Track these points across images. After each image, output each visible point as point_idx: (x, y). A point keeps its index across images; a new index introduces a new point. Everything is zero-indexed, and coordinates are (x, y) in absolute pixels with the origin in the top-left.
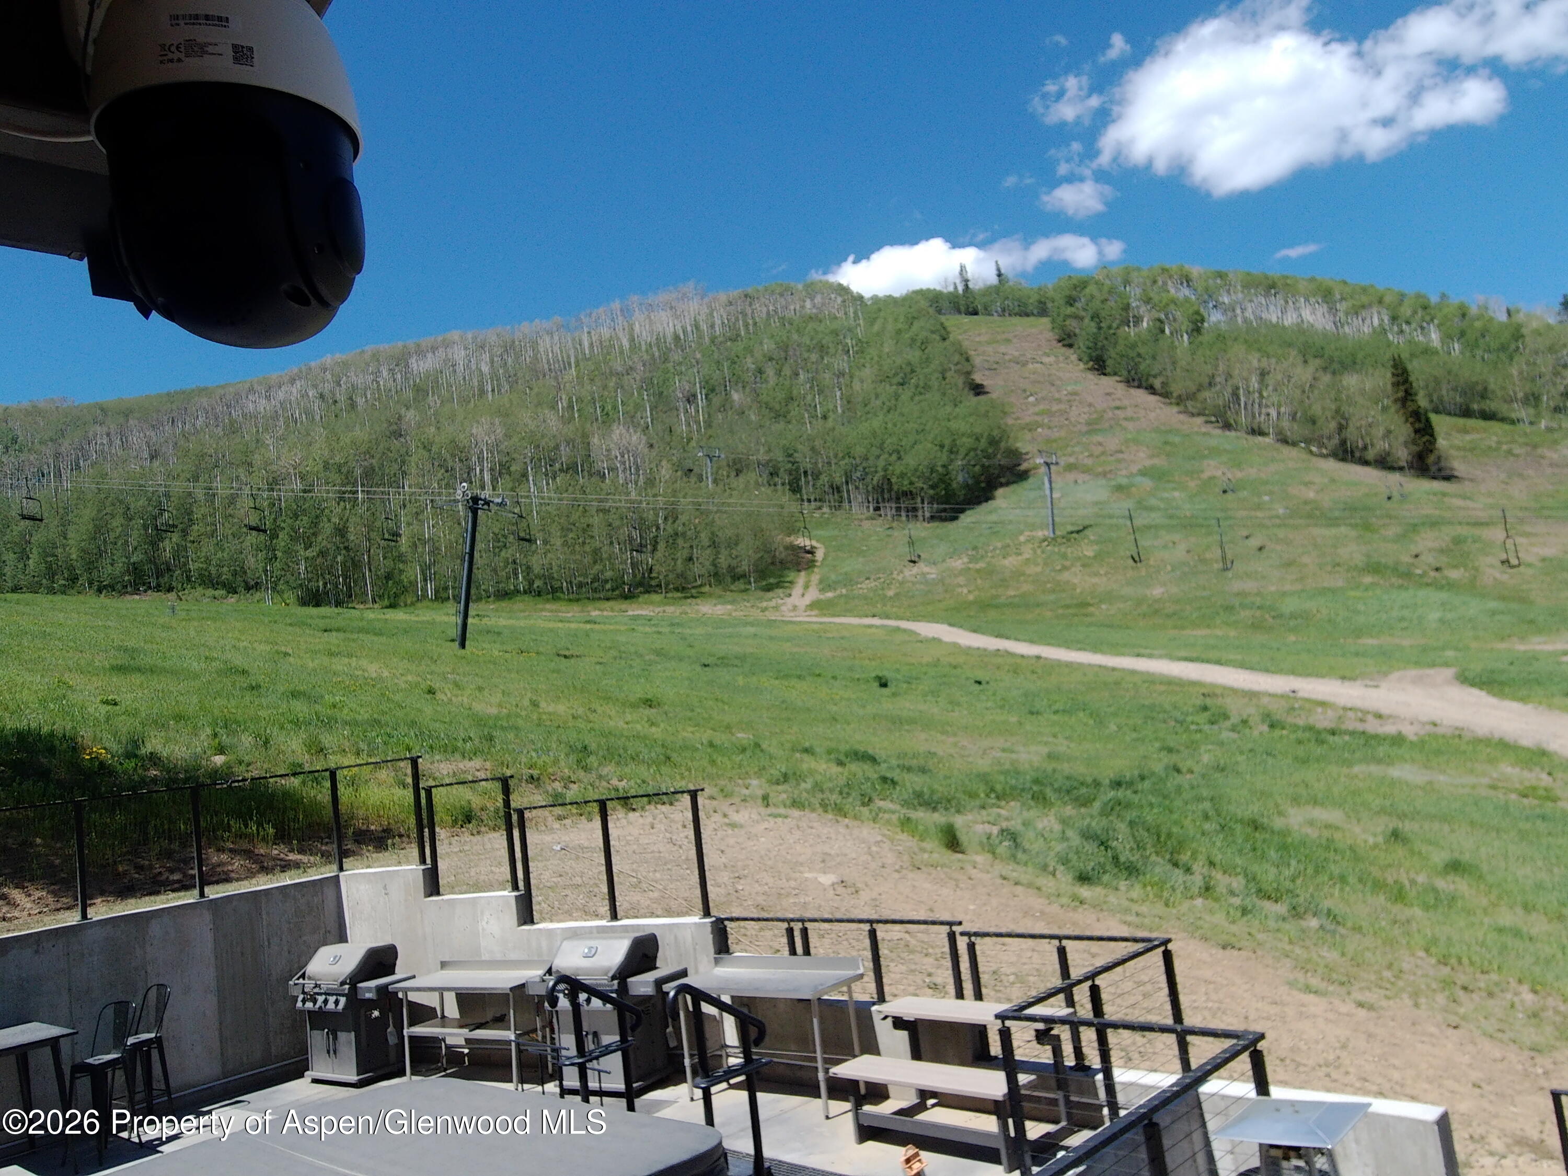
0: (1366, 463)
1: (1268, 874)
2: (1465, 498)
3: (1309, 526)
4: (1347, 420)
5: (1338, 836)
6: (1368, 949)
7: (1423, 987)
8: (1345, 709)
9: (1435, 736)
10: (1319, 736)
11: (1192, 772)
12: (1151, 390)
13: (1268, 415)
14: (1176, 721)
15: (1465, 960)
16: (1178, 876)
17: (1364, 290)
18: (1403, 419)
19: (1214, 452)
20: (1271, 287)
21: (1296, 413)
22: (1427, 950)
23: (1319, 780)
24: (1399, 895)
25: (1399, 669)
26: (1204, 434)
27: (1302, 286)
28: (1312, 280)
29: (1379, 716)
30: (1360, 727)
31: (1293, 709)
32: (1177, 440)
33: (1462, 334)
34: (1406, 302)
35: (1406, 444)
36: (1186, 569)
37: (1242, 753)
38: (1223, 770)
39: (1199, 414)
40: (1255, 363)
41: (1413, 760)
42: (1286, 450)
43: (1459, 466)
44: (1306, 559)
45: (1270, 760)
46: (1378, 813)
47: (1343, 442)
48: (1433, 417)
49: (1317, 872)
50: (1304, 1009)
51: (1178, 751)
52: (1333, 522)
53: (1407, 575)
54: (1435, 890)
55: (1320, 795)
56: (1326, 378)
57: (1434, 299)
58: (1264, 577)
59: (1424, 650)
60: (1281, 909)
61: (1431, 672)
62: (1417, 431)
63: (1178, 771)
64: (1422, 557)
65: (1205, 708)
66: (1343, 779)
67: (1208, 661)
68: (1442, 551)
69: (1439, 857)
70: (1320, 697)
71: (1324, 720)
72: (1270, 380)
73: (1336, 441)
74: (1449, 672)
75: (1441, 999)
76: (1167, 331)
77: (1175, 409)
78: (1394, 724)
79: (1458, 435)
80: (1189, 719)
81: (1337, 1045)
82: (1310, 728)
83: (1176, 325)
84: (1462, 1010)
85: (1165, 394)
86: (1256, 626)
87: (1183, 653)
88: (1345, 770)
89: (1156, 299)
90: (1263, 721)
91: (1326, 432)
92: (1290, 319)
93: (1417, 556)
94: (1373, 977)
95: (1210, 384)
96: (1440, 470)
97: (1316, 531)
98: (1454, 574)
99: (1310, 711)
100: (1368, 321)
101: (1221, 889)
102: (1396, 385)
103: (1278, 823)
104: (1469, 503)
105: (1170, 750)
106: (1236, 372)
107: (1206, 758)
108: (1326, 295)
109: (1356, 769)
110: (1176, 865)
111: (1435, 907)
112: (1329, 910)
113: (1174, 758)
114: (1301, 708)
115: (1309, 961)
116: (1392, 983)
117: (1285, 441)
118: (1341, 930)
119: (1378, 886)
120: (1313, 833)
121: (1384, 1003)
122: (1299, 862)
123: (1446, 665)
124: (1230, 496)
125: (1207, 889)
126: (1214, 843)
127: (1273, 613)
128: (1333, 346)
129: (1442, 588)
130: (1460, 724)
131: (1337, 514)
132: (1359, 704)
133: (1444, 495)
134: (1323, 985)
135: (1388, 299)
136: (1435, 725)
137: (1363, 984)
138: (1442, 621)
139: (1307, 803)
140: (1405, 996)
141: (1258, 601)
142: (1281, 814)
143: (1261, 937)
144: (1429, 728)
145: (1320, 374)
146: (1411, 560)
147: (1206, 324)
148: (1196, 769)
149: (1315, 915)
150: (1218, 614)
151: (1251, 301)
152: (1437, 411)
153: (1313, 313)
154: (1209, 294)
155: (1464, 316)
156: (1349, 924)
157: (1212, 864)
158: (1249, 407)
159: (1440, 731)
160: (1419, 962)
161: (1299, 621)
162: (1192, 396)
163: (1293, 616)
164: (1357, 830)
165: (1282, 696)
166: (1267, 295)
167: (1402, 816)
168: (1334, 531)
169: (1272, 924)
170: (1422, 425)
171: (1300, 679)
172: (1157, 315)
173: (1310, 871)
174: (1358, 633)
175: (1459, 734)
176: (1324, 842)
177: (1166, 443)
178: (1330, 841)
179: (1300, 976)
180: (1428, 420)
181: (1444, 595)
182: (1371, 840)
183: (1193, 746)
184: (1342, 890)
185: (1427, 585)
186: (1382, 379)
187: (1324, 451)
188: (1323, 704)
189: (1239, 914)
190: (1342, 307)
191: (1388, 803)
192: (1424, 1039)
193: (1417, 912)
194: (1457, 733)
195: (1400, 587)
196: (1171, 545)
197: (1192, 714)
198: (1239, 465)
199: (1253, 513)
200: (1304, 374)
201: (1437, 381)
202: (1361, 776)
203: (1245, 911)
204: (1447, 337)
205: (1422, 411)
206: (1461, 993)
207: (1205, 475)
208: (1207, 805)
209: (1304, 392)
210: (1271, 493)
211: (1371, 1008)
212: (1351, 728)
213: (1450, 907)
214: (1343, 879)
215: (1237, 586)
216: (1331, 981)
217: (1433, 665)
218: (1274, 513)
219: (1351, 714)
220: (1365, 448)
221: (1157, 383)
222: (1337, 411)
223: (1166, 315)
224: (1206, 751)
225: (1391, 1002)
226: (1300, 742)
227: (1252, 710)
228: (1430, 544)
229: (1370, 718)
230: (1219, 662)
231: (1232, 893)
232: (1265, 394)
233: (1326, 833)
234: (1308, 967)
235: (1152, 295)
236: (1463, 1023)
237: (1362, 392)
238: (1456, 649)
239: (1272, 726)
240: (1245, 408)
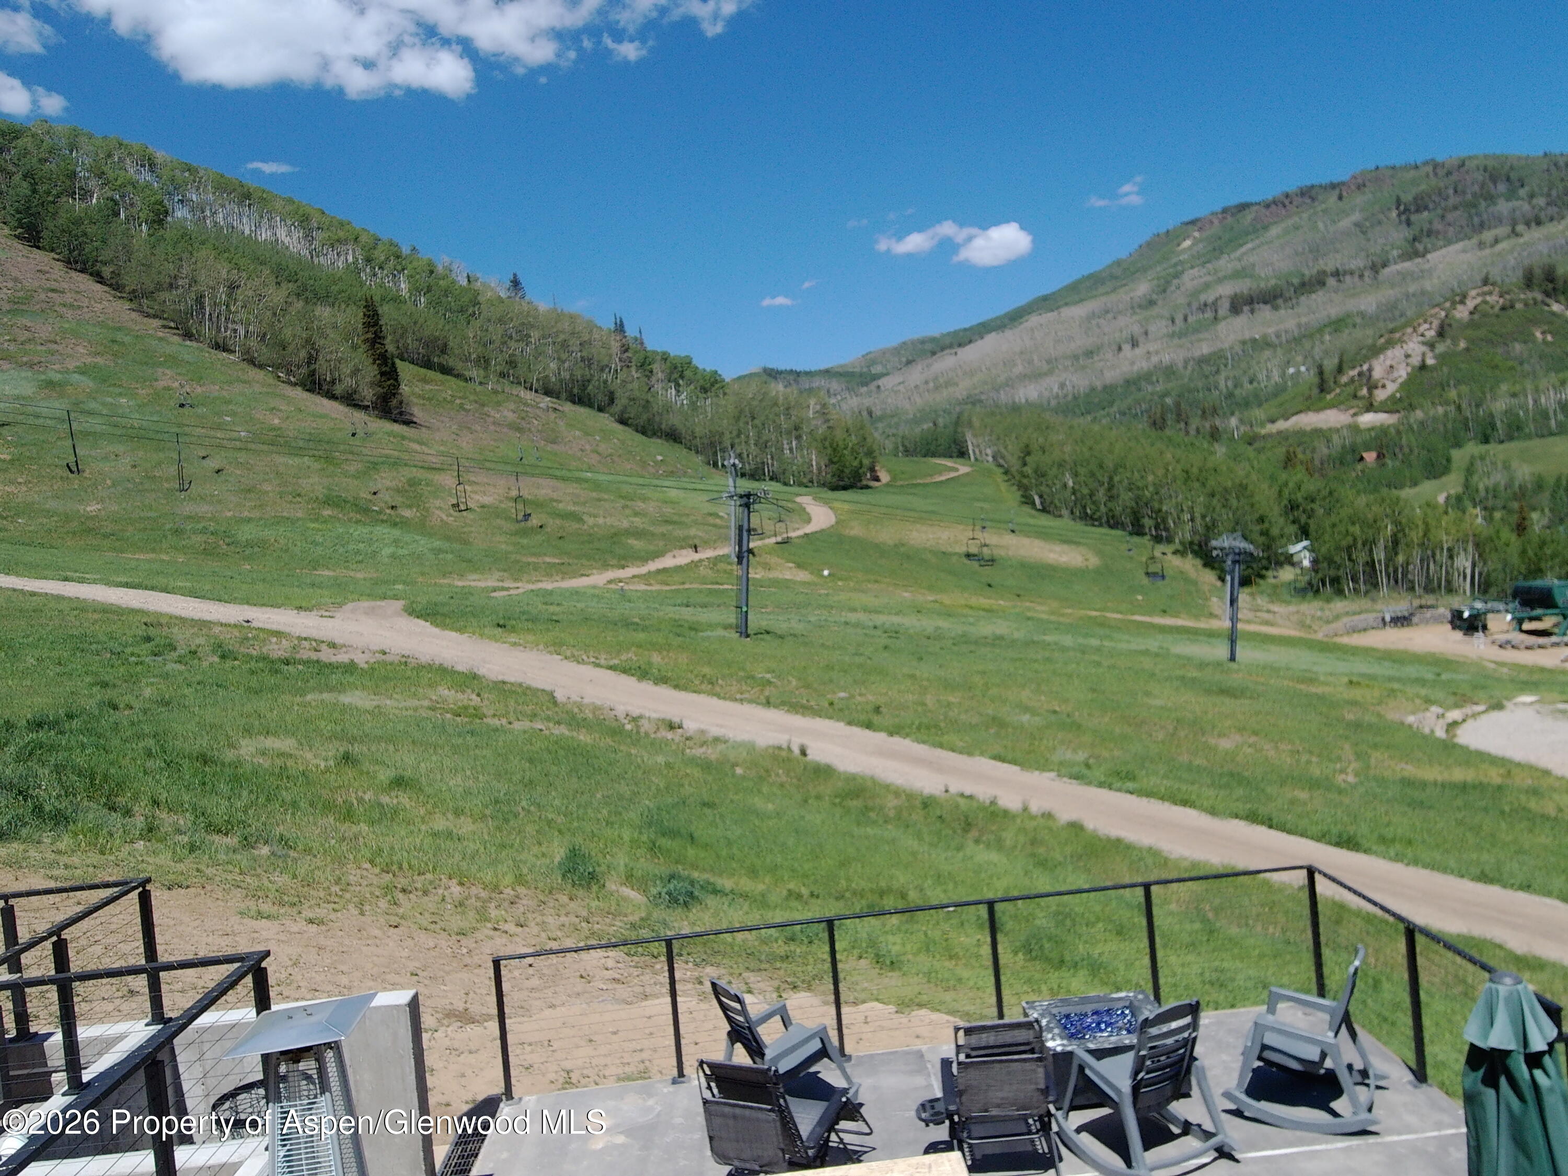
0: (333, 397)
1: (218, 808)
2: (421, 443)
3: (272, 452)
4: (317, 352)
5: (290, 763)
6: (318, 868)
7: (368, 895)
8: (300, 638)
9: (385, 663)
10: (275, 666)
11: (131, 708)
12: (99, 278)
13: (235, 331)
14: (112, 653)
15: (405, 865)
16: (115, 818)
17: (342, 224)
18: (371, 360)
19: (173, 361)
20: (245, 197)
21: (265, 335)
22: (371, 862)
23: (271, 710)
24: (348, 815)
25: (353, 600)
26: (161, 339)
27: (278, 205)
28: (290, 201)
29: (333, 645)
30: (314, 656)
31: (247, 639)
32: (127, 339)
33: (429, 289)
34: (380, 247)
35: (372, 384)
36: (130, 486)
37: (189, 685)
38: (167, 704)
39: (155, 316)
40: (224, 273)
41: (364, 688)
42: (254, 374)
43: (418, 413)
44: (267, 487)
45: (221, 692)
46: (330, 738)
47: (313, 373)
48: (397, 361)
49: (268, 800)
50: (256, 935)
51: (114, 686)
52: (297, 452)
53: (366, 511)
54: (380, 805)
55: (273, 725)
56: (299, 305)
57: (405, 250)
58: (220, 502)
59: (376, 583)
60: (232, 841)
61: (383, 603)
62: (382, 374)
63: (115, 708)
64: (379, 495)
65: (148, 639)
66: (296, 708)
67: (152, 589)
68: (398, 491)
69: (384, 775)
70: (274, 627)
71: (277, 649)
72: (240, 294)
73: (304, 371)
74: (400, 604)
75: (383, 904)
76: (122, 216)
77: (127, 305)
78: (346, 653)
79: (419, 384)
80: (129, 650)
81: (290, 963)
82: (264, 658)
83: (134, 211)
84: (401, 911)
85: (117, 287)
86: (208, 552)
87: (123, 579)
88: (298, 699)
89: (111, 175)
90: (214, 652)
91: (295, 360)
92: (264, 235)
93: (375, 493)
94: (322, 894)
95: (171, 285)
96: (401, 413)
97: (280, 459)
98: (407, 513)
99: (264, 640)
100: (342, 258)
101: (166, 828)
102: (367, 325)
103: (229, 755)
104: (426, 450)
105: (105, 685)
106: (202, 278)
107: (148, 692)
108: (304, 221)
109: (309, 697)
110: (113, 808)
111: (380, 820)
112: (281, 836)
113: (110, 693)
114: (254, 638)
115: (259, 888)
116: (341, 897)
117: (252, 362)
118: (292, 853)
119: (328, 807)
120: (266, 763)
121: (333, 916)
122: (251, 792)
123: (396, 597)
124: (186, 410)
125: (150, 830)
126: (158, 782)
127: (227, 540)
128: (306, 274)
129: (395, 525)
130: (406, 653)
131: (301, 444)
132: (314, 634)
133: (403, 438)
134: (274, 910)
135: (363, 238)
136: (385, 653)
137: (312, 902)
138: (393, 556)
139: (260, 733)
140: (351, 906)
141: (212, 526)
142: (232, 746)
143: (210, 871)
144: (379, 657)
145: (293, 299)
146: (370, 497)
147: (169, 219)
148: (137, 705)
149: (266, 842)
150: (165, 536)
151: (223, 206)
152: (402, 359)
153: (289, 234)
154: (177, 187)
155: (432, 272)
156: (301, 847)
157: (156, 803)
158: (214, 319)
159: (388, 658)
160: (365, 873)
161: (256, 549)
162: (149, 295)
163: (249, 544)
164: (309, 756)
165: (235, 626)
166: (240, 204)
167: (353, 740)
168: (297, 460)
169: (222, 857)
170: (387, 369)
171: (255, 609)
172: (109, 194)
173: (262, 800)
174: (315, 564)
175: (405, 661)
176: (277, 771)
177: (114, 341)
178: (284, 768)
179: (252, 904)
180: (393, 364)
181: (396, 532)
182: (323, 765)
183: (132, 679)
184: (293, 814)
185: (382, 521)
186: (354, 317)
187: (292, 379)
188: (278, 634)
189: (186, 852)
190: (319, 236)
191: (339, 728)
192: (369, 942)
193: (364, 827)
194: (404, 660)
195: (358, 522)
196: (113, 457)
197: (132, 645)
198: (199, 380)
199: (212, 433)
200: (277, 296)
201: (405, 330)
202: (313, 704)
203: (192, 848)
204: (416, 290)
205: (388, 355)
206: (401, 895)
207: (161, 384)
208: (151, 742)
209: (275, 314)
210: (233, 414)
211: (321, 922)
212: (305, 657)
213: (393, 820)
214: (294, 804)
215: (188, 508)
216: (282, 904)
217: (384, 597)
218: (235, 435)
219: (306, 644)
220: (333, 382)
221: (107, 271)
222: (308, 341)
223: (123, 196)
224: (147, 685)
225: (339, 914)
226: (252, 672)
227: (201, 641)
228: (388, 483)
229: (324, 647)
230: (165, 590)
231: (179, 831)
232: (233, 309)
233: (278, 762)
234: (259, 893)
235: (105, 168)
236: (402, 922)
237: (335, 327)
238: (404, 583)
239: (223, 657)
240: (210, 319)
